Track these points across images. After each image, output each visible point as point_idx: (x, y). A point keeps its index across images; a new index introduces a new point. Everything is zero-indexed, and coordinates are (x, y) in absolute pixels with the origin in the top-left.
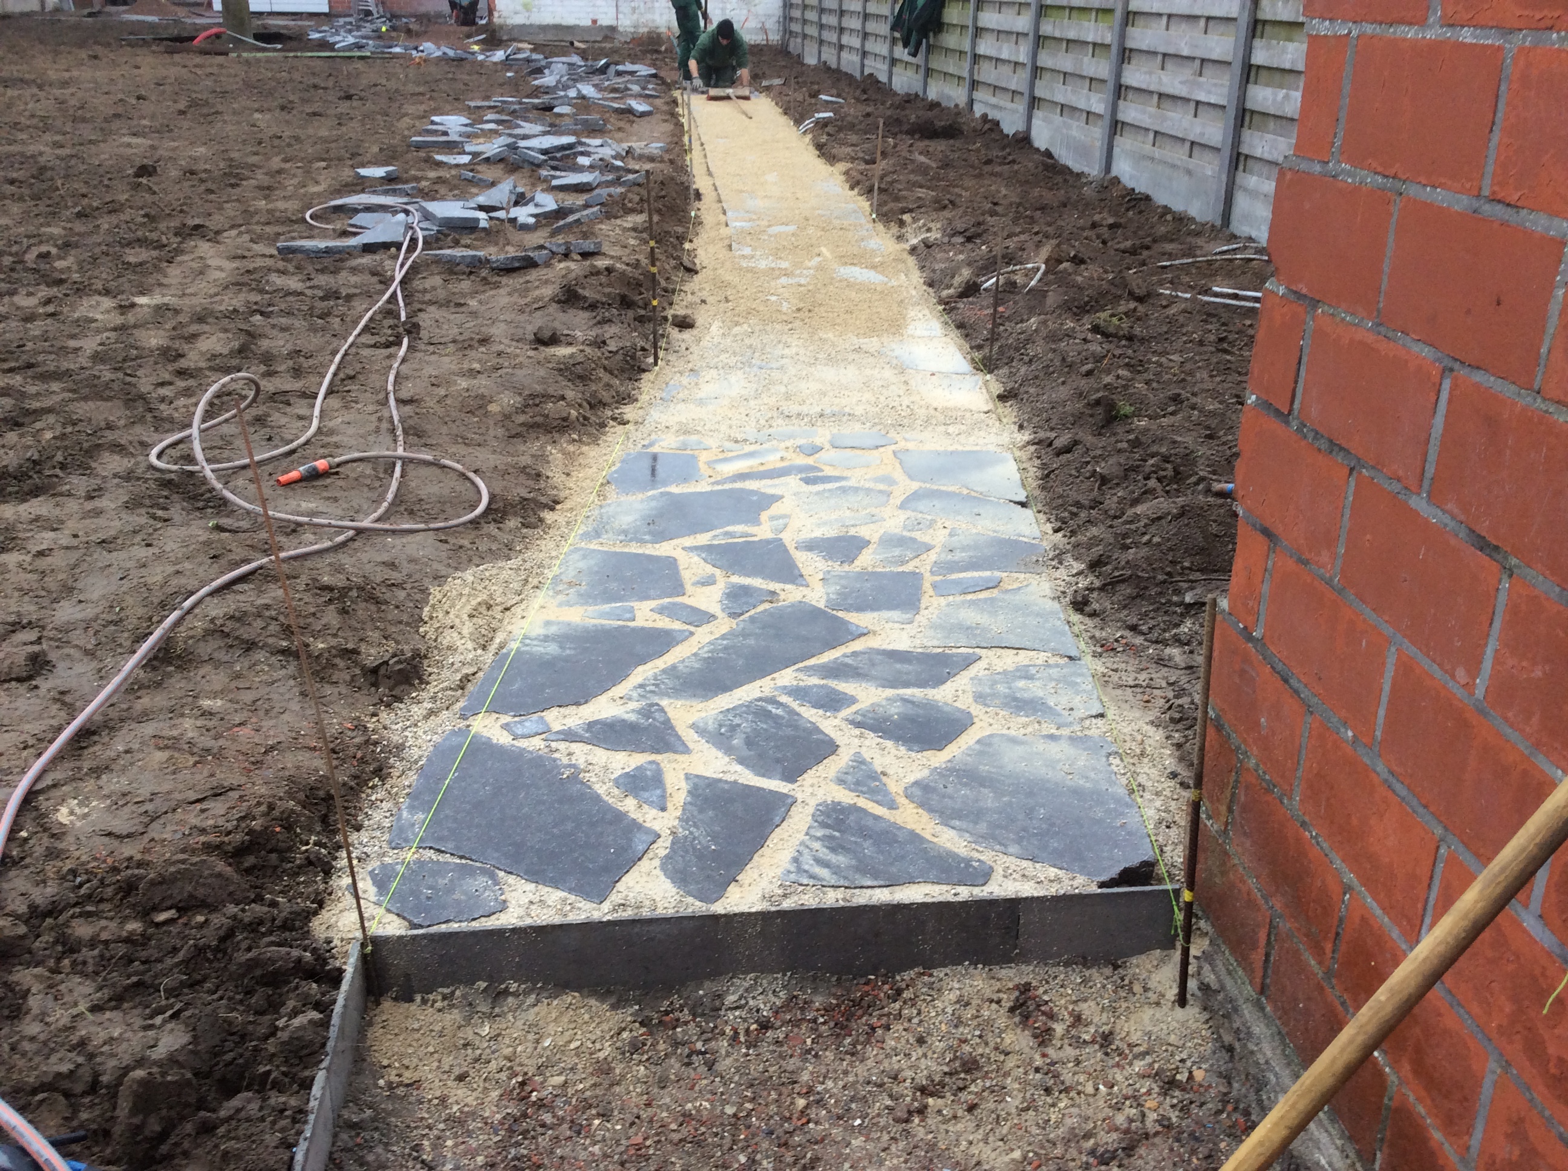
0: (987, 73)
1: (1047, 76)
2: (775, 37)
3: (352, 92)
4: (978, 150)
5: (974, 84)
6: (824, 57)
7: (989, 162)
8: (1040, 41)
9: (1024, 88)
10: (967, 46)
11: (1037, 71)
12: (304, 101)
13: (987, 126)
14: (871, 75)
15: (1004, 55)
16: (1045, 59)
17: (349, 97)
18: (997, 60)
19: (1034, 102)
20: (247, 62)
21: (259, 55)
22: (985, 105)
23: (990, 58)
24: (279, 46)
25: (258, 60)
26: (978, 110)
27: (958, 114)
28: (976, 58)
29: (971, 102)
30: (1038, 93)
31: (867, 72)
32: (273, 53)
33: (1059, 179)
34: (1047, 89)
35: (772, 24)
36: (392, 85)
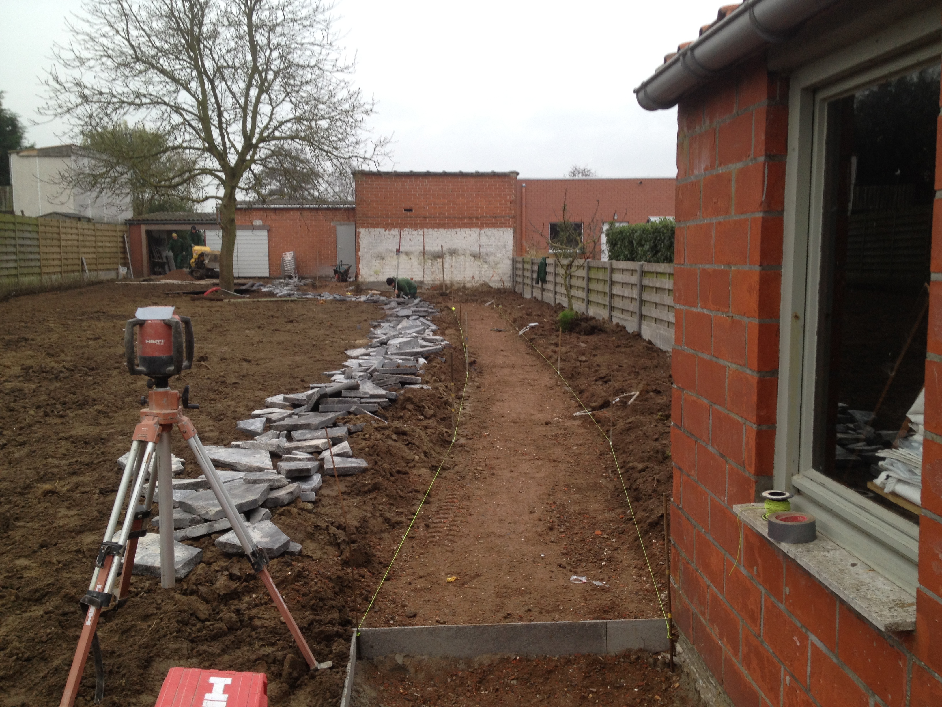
0: (618, 303)
1: (647, 304)
2: (508, 285)
3: (291, 318)
4: (613, 341)
5: (612, 308)
6: (534, 295)
7: (619, 346)
8: (643, 288)
9: (637, 310)
10: (607, 290)
11: (642, 302)
12: (270, 324)
13: (619, 329)
14: (559, 304)
15: (626, 295)
16: (646, 296)
17: (291, 322)
18: (623, 297)
19: (642, 317)
20: (234, 304)
21: (239, 300)
22: (618, 318)
23: (619, 296)
24: (248, 296)
25: (239, 303)
26: (615, 321)
27: (604, 323)
28: (612, 296)
29: (611, 317)
30: (644, 313)
31: (557, 302)
32: (247, 299)
33: (655, 354)
34: (647, 311)
35: (506, 278)
36: (310, 314)
